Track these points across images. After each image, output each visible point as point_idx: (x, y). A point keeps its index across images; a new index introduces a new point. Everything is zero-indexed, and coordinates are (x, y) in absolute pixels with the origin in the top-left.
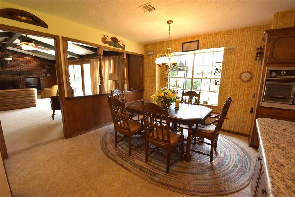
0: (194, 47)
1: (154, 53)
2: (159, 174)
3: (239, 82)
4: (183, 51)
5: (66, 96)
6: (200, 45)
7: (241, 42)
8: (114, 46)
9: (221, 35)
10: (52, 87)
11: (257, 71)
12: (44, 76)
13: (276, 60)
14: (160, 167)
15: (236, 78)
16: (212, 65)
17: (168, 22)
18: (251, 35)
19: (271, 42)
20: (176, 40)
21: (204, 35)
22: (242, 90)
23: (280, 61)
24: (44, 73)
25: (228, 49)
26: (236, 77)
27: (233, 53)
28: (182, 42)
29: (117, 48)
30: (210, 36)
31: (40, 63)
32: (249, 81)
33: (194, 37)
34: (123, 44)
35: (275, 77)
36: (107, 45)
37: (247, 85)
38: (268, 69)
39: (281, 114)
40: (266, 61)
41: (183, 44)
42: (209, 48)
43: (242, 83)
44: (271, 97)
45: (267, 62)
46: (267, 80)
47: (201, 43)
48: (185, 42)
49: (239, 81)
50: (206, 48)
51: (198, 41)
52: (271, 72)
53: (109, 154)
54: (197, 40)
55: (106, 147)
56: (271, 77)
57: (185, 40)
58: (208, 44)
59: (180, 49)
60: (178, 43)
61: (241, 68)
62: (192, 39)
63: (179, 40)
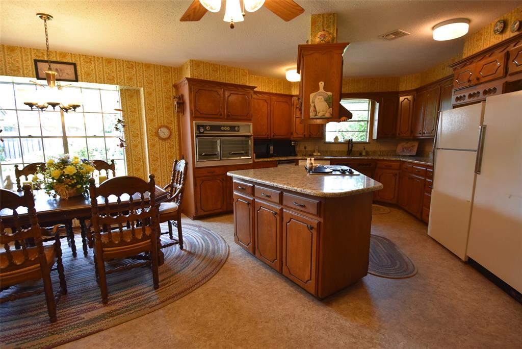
0: (67, 74)
2: (150, 298)
3: (157, 141)
4: (38, 78)
6: (79, 73)
9: (118, 66)
11: (174, 126)
13: (201, 114)
15: (153, 136)
16: (102, 113)
17: (42, 16)
18: (159, 76)
19: (192, 93)
21: (84, 57)
22: (162, 152)
23: (204, 116)
25: (127, 90)
26: (152, 134)
27: (135, 97)
28: (35, 58)
30: (97, 61)
32: (168, 138)
33: (63, 55)
35: (203, 133)
37: (166, 144)
38: (195, 124)
39: (214, 172)
40: (191, 114)
42: (99, 83)
43: (161, 141)
44: (204, 155)
45: (193, 115)
46: (197, 136)
47: (81, 70)
48: (42, 59)
49: (157, 139)
50: (94, 82)
52: (198, 127)
54: (70, 61)
56: (200, 133)
57: (41, 55)
58: (96, 76)
59: (30, 71)
60: (22, 57)
61: (155, 121)
62: (58, 58)
63: (23, 51)
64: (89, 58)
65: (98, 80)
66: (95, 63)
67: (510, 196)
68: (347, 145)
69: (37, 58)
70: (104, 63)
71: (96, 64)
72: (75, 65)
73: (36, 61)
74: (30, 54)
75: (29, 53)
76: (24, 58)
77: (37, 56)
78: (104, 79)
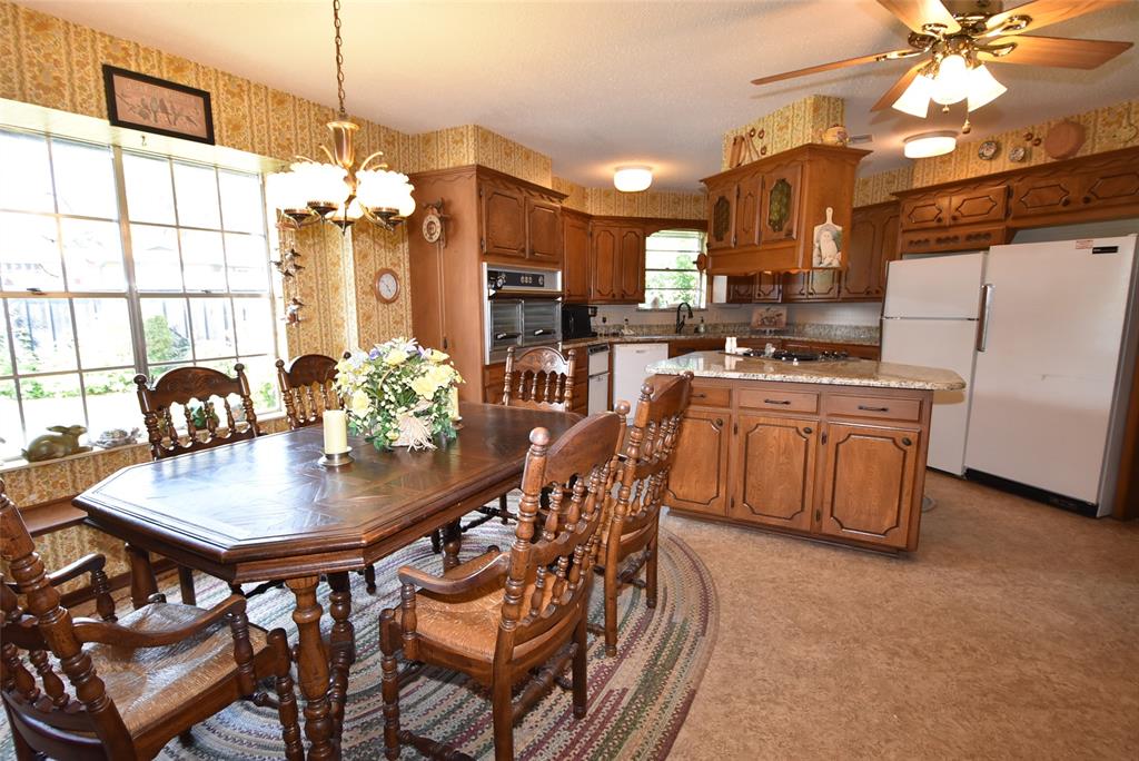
0: (188, 118)
3: (374, 306)
4: (114, 121)
13: (495, 247)
15: (366, 294)
19: (484, 199)
21: (226, 78)
23: (500, 250)
26: (365, 289)
28: (104, 61)
30: (255, 93)
32: (394, 299)
33: (178, 63)
35: (501, 288)
38: (487, 269)
40: (480, 247)
41: (109, 69)
43: (381, 306)
47: (219, 113)
48: (124, 67)
49: (374, 301)
50: (248, 150)
52: (493, 276)
54: (194, 85)
57: (120, 54)
58: (252, 133)
59: (90, 96)
60: (69, 53)
61: (371, 259)
62: (165, 70)
63: (72, 34)
64: (237, 84)
65: (256, 145)
66: (250, 99)
67: (1044, 377)
68: (676, 314)
69: (111, 63)
70: (270, 103)
71: (254, 102)
72: (206, 96)
73: (109, 72)
74: (92, 47)
75: (89, 44)
76: (76, 56)
77: (109, 55)
78: (269, 144)
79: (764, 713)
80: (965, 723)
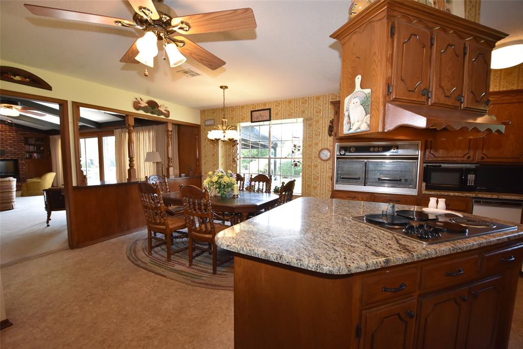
0: (266, 116)
1: (214, 122)
3: (319, 162)
4: (252, 122)
5: (74, 184)
6: (272, 115)
7: (317, 112)
8: (152, 113)
9: (295, 103)
10: (43, 177)
12: (27, 158)
14: (207, 270)
15: (316, 158)
17: (221, 87)
20: (243, 107)
21: (276, 102)
24: (27, 152)
25: (307, 120)
26: (315, 156)
28: (251, 110)
29: (156, 116)
30: (283, 103)
31: (21, 134)
32: (329, 160)
33: (265, 104)
34: (166, 110)
35: (344, 155)
36: (141, 112)
38: (337, 146)
39: (356, 198)
41: (252, 112)
42: (283, 119)
43: (322, 162)
44: (342, 178)
46: (338, 158)
47: (273, 112)
48: (254, 110)
49: (319, 160)
50: (279, 119)
51: (270, 109)
52: (341, 148)
53: (139, 262)
54: (268, 108)
55: (135, 255)
56: (341, 155)
58: (281, 114)
59: (249, 118)
61: (320, 145)
62: (262, 107)
63: (247, 107)
64: (278, 103)
66: (281, 105)
70: (287, 104)
75: (249, 108)
76: (247, 111)
78: (286, 115)
79: (149, 287)
80: (105, 330)
